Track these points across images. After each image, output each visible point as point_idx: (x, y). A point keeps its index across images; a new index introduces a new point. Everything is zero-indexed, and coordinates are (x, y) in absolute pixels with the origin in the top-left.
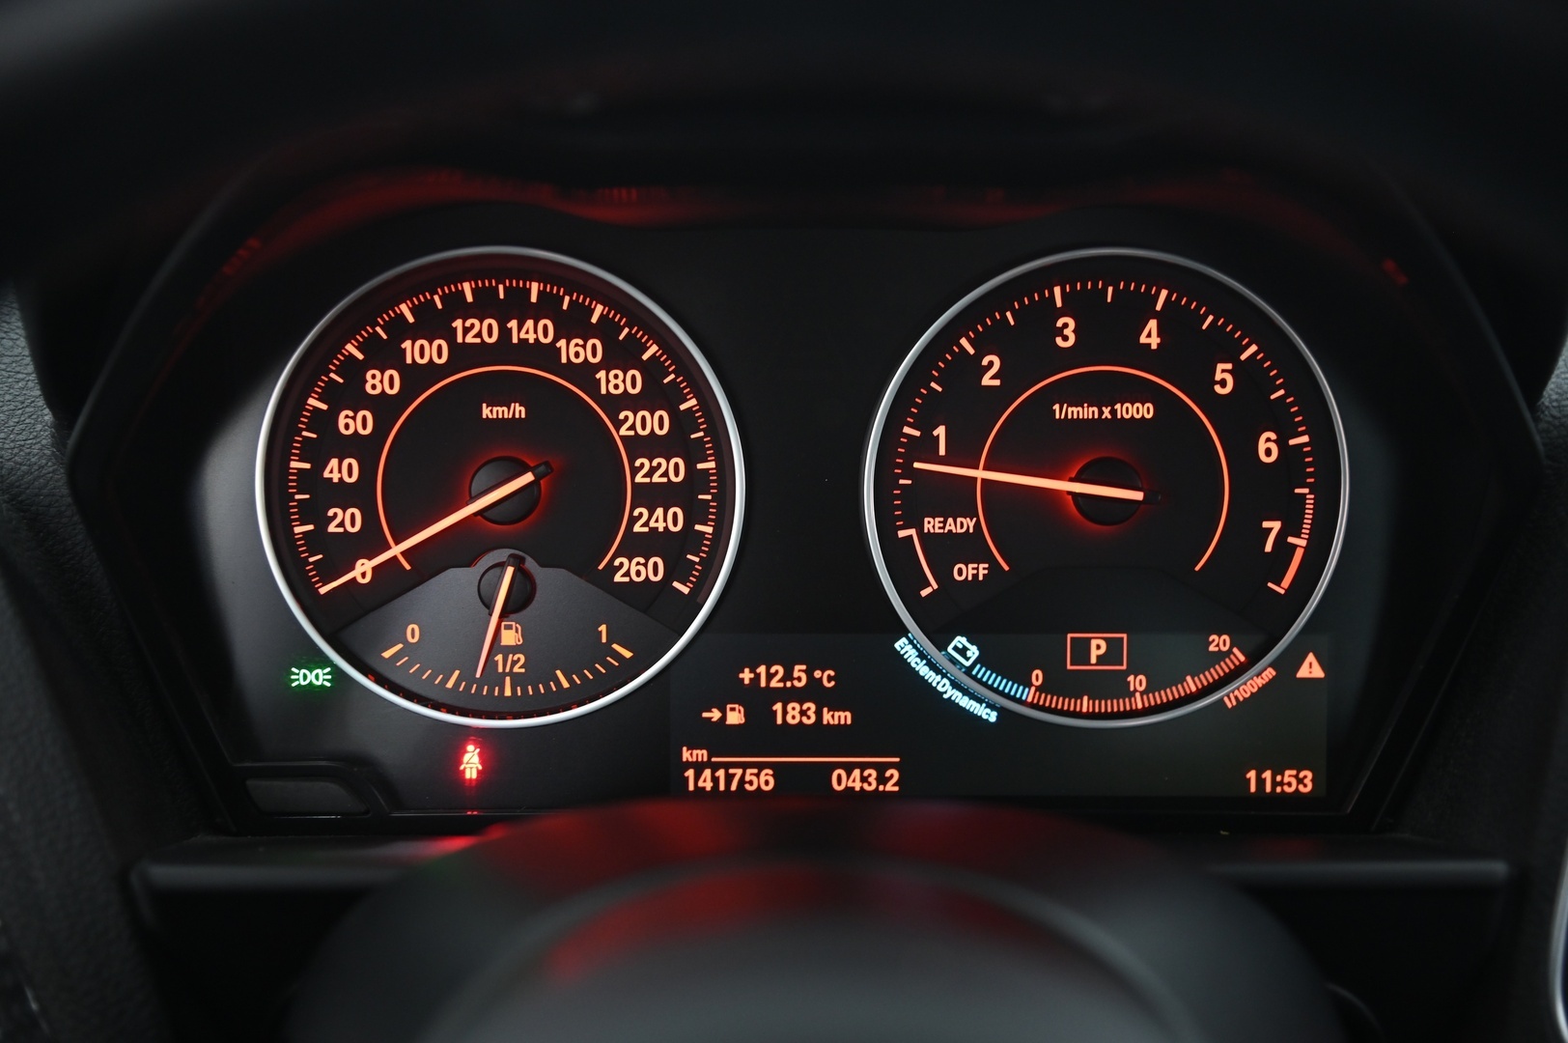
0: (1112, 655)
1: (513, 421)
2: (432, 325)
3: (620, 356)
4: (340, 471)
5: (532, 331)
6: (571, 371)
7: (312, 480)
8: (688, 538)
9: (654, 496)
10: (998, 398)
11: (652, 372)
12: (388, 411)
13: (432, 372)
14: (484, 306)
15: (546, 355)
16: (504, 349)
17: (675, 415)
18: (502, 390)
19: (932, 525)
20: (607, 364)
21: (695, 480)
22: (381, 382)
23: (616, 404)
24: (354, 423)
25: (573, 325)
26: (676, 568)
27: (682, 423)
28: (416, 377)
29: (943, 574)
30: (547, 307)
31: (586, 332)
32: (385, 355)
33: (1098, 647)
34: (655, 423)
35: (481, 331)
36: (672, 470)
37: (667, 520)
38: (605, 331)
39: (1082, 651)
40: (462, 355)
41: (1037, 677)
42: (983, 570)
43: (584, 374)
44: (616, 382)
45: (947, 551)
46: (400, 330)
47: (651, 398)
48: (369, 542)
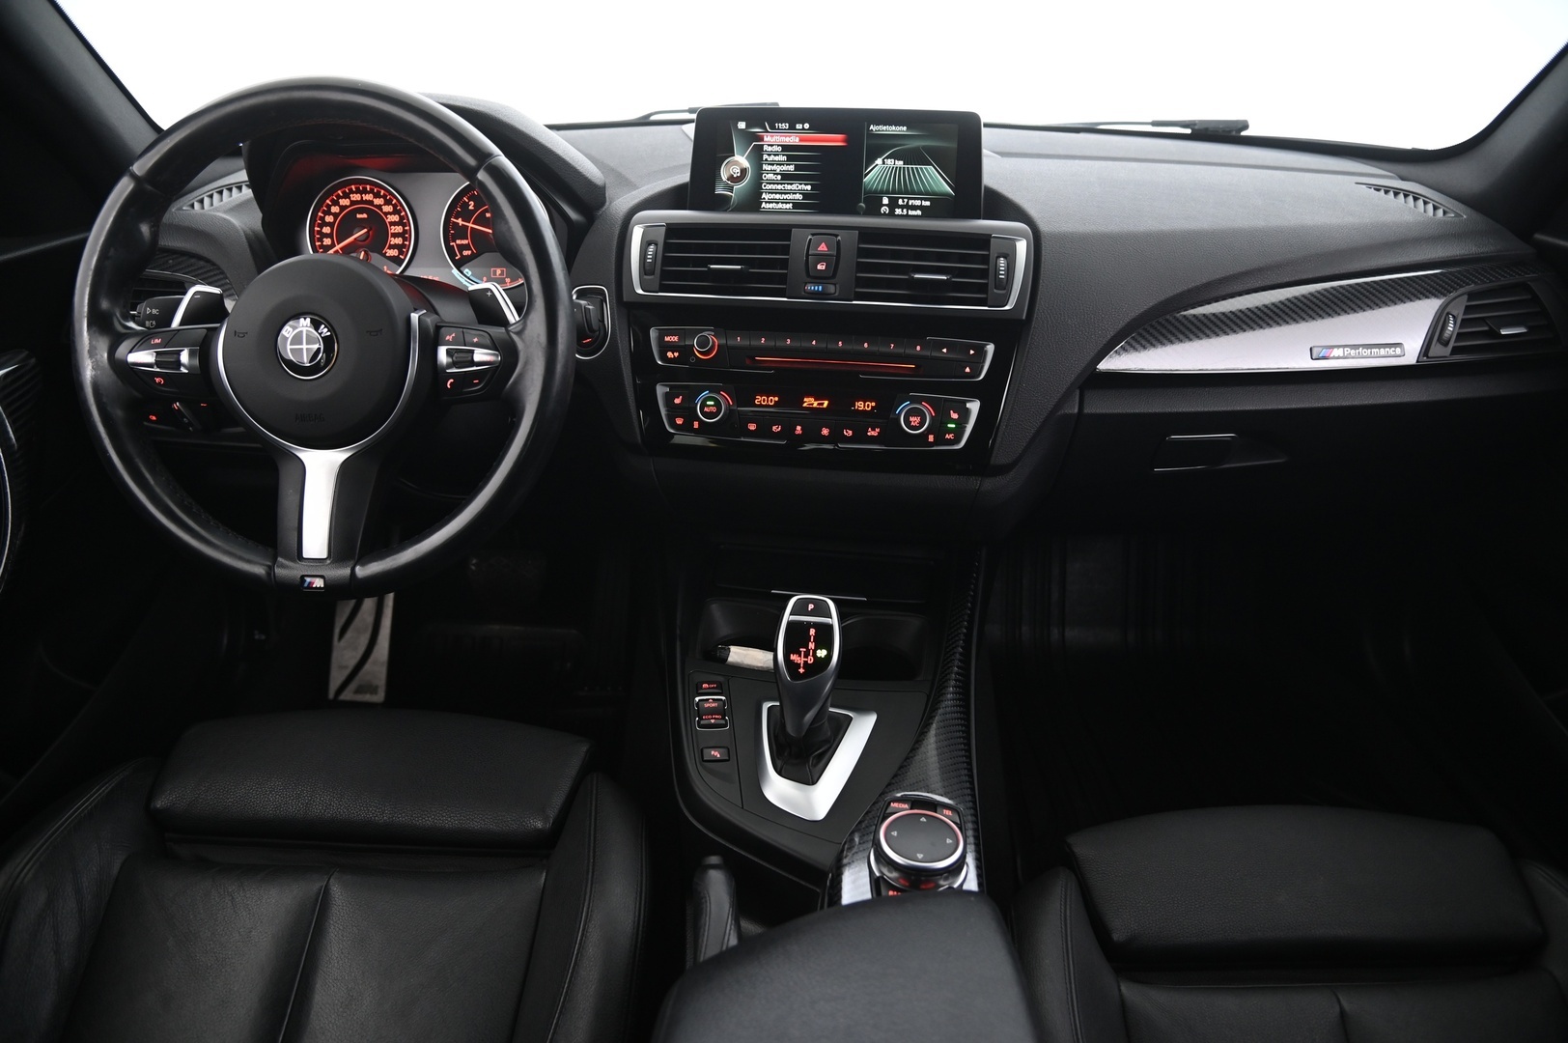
0: (502, 274)
1: (364, 219)
2: (346, 196)
3: (388, 202)
4: (326, 230)
5: (369, 197)
6: (376, 206)
7: (320, 232)
8: (403, 246)
9: (395, 235)
10: (474, 212)
11: (395, 206)
12: (336, 215)
13: (346, 207)
14: (358, 191)
15: (371, 203)
16: (362, 201)
17: (400, 216)
18: (361, 210)
19: (458, 242)
20: (385, 205)
21: (405, 232)
22: (335, 209)
23: (386, 214)
24: (329, 219)
25: (377, 195)
26: (401, 253)
27: (401, 218)
28: (343, 208)
29: (461, 254)
30: (371, 191)
31: (380, 197)
32: (336, 203)
33: (499, 271)
34: (396, 218)
35: (356, 197)
36: (399, 229)
37: (398, 241)
38: (384, 197)
39: (495, 272)
40: (353, 203)
41: (485, 279)
42: (470, 252)
43: (379, 207)
44: (388, 209)
45: (461, 248)
46: (339, 197)
47: (395, 212)
48: (333, 246)
